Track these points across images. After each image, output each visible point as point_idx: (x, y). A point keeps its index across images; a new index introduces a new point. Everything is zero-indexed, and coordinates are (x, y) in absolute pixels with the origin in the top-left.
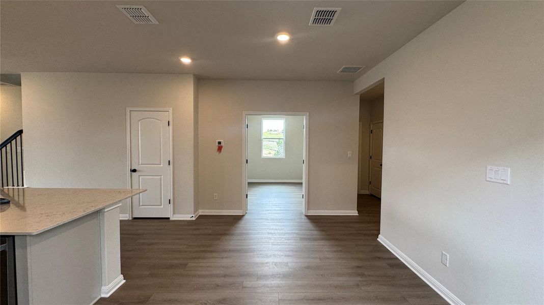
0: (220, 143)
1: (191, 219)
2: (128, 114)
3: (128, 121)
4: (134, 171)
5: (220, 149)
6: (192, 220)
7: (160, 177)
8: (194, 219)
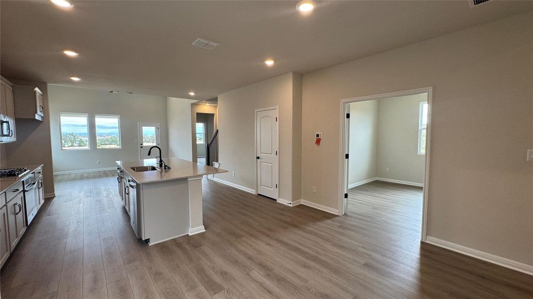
0: (318, 135)
1: (289, 205)
2: (255, 113)
3: (255, 119)
4: (258, 158)
5: (318, 142)
6: (290, 207)
7: (271, 165)
8: (291, 206)
